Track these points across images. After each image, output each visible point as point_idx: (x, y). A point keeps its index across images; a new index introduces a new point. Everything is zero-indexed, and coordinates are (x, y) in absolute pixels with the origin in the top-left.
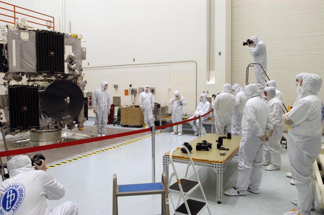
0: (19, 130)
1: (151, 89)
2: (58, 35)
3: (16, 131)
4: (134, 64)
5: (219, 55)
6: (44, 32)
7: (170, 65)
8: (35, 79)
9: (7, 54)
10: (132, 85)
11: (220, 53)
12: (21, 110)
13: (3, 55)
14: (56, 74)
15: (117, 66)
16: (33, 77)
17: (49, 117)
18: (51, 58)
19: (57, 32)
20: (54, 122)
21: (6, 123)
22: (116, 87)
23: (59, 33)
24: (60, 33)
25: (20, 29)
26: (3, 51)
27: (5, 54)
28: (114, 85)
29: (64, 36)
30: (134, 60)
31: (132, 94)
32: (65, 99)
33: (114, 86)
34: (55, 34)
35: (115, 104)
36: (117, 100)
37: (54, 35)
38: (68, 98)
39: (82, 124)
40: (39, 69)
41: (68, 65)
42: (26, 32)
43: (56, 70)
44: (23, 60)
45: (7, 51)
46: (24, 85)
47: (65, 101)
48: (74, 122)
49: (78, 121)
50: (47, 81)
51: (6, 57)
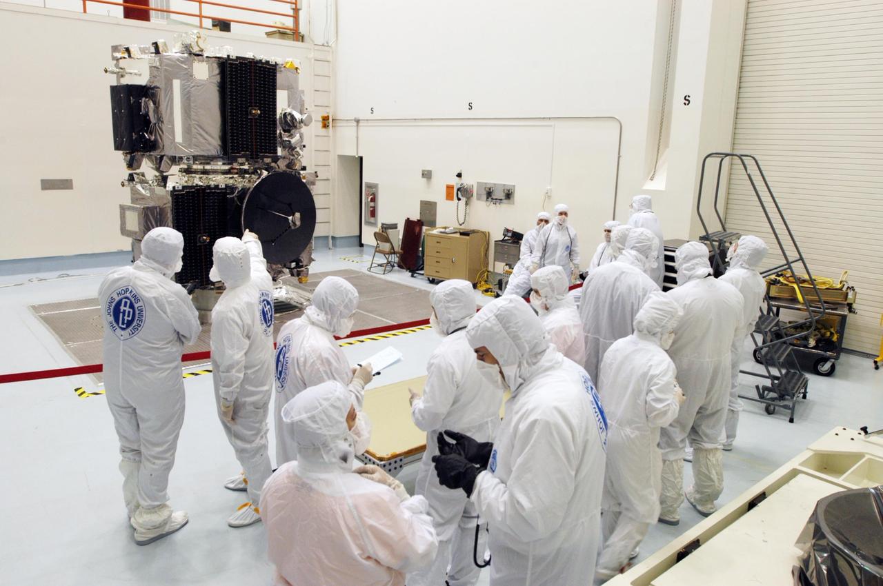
1: (504, 190)
2: (266, 68)
4: (470, 117)
5: (685, 104)
6: (240, 62)
7: (555, 125)
10: (463, 175)
11: (687, 98)
12: (197, 242)
13: (143, 111)
14: (262, 158)
15: (432, 119)
18: (251, 122)
19: (263, 61)
22: (427, 175)
23: (267, 62)
24: (269, 61)
25: (191, 54)
26: (141, 102)
27: (147, 112)
28: (423, 171)
29: (275, 69)
30: (471, 107)
31: (459, 199)
33: (423, 174)
34: (260, 65)
35: (423, 220)
36: (428, 208)
37: (259, 67)
38: (298, 215)
39: (307, 268)
40: (231, 149)
41: (281, 137)
42: (203, 61)
43: (261, 149)
44: (199, 129)
45: (154, 104)
46: (201, 186)
47: (290, 222)
48: (293, 265)
49: (302, 262)
50: (237, 173)
51: (153, 120)
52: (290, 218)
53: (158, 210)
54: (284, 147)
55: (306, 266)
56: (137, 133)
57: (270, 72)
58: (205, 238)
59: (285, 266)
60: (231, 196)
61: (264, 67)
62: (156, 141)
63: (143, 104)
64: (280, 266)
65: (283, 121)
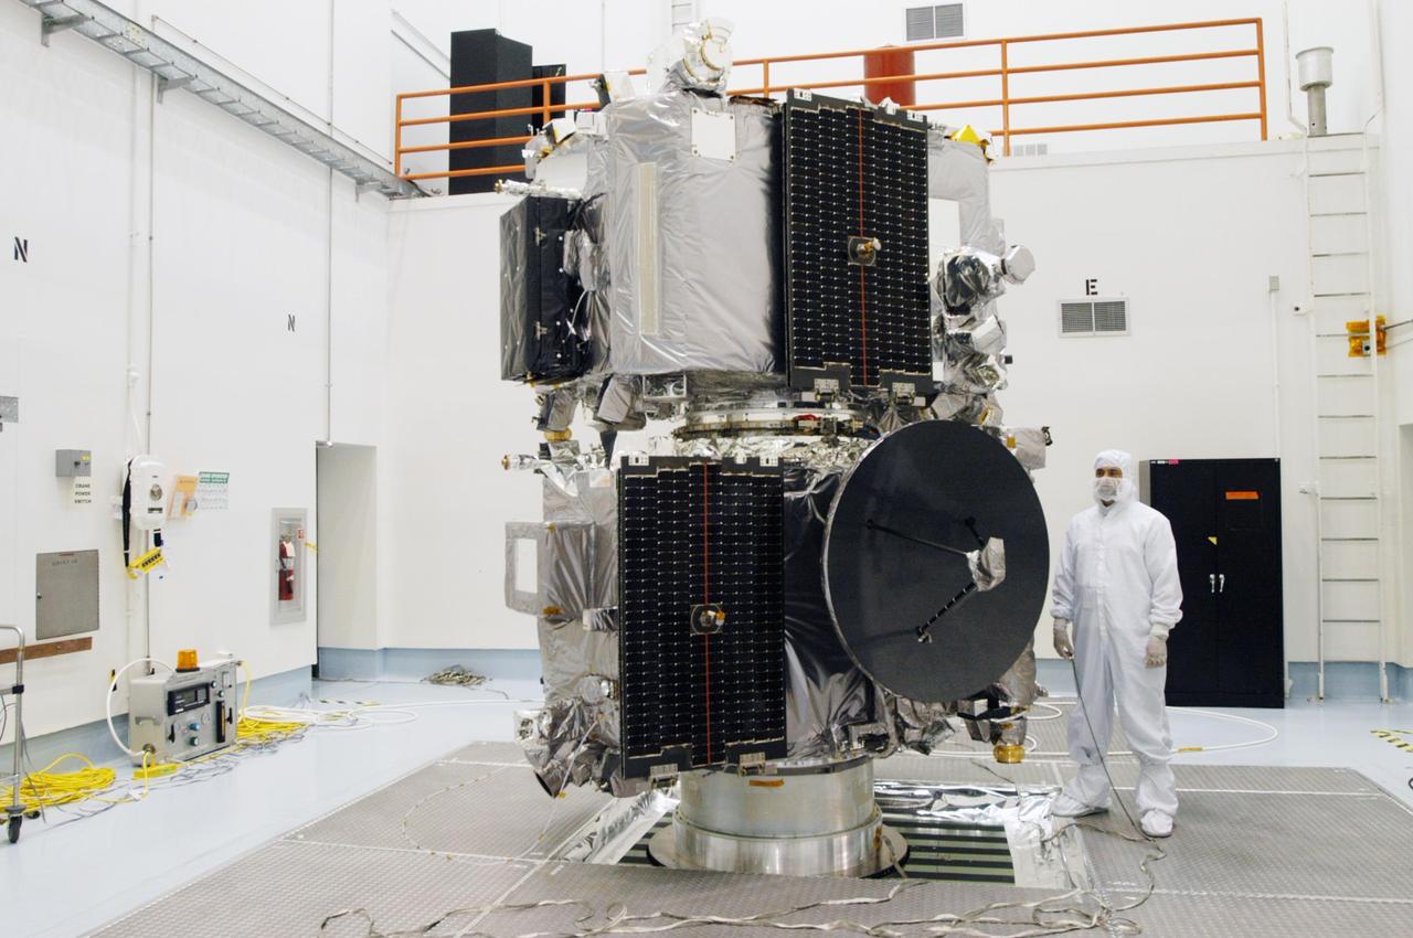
0: (674, 766)
2: (897, 132)
3: (658, 772)
6: (822, 111)
8: (729, 422)
9: (597, 258)
12: (689, 626)
13: (567, 267)
14: (888, 380)
16: (721, 408)
17: (831, 671)
18: (856, 278)
19: (890, 111)
20: (855, 709)
21: (567, 711)
23: (898, 114)
24: (904, 113)
25: (686, 90)
26: (562, 242)
27: (576, 265)
29: (924, 136)
32: (969, 555)
34: (881, 122)
37: (877, 126)
38: (996, 546)
39: (1021, 718)
40: (797, 352)
41: (941, 328)
42: (722, 109)
43: (885, 356)
44: (704, 293)
45: (594, 240)
46: (708, 459)
47: (973, 567)
48: (981, 706)
49: (1006, 699)
50: (816, 432)
51: (587, 283)
52: (973, 556)
53: (592, 532)
54: (950, 357)
55: (1018, 710)
56: (549, 323)
57: (908, 143)
58: (711, 613)
59: (954, 709)
60: (800, 494)
61: (890, 128)
62: (594, 340)
63: (567, 247)
64: (937, 707)
65: (949, 284)
